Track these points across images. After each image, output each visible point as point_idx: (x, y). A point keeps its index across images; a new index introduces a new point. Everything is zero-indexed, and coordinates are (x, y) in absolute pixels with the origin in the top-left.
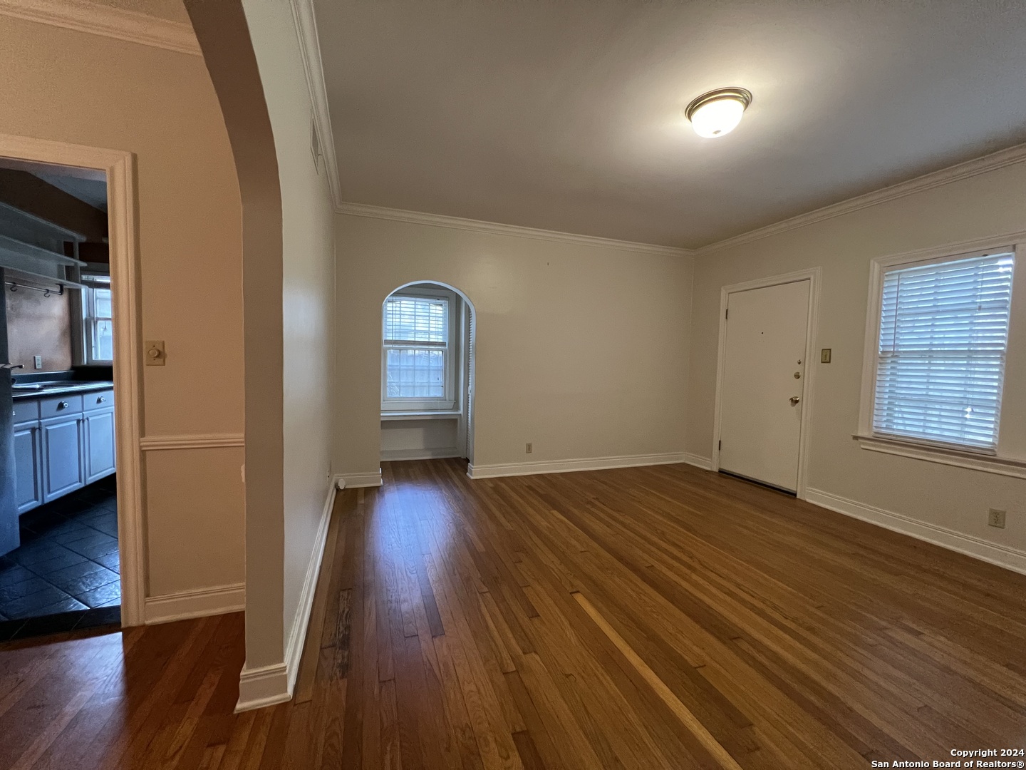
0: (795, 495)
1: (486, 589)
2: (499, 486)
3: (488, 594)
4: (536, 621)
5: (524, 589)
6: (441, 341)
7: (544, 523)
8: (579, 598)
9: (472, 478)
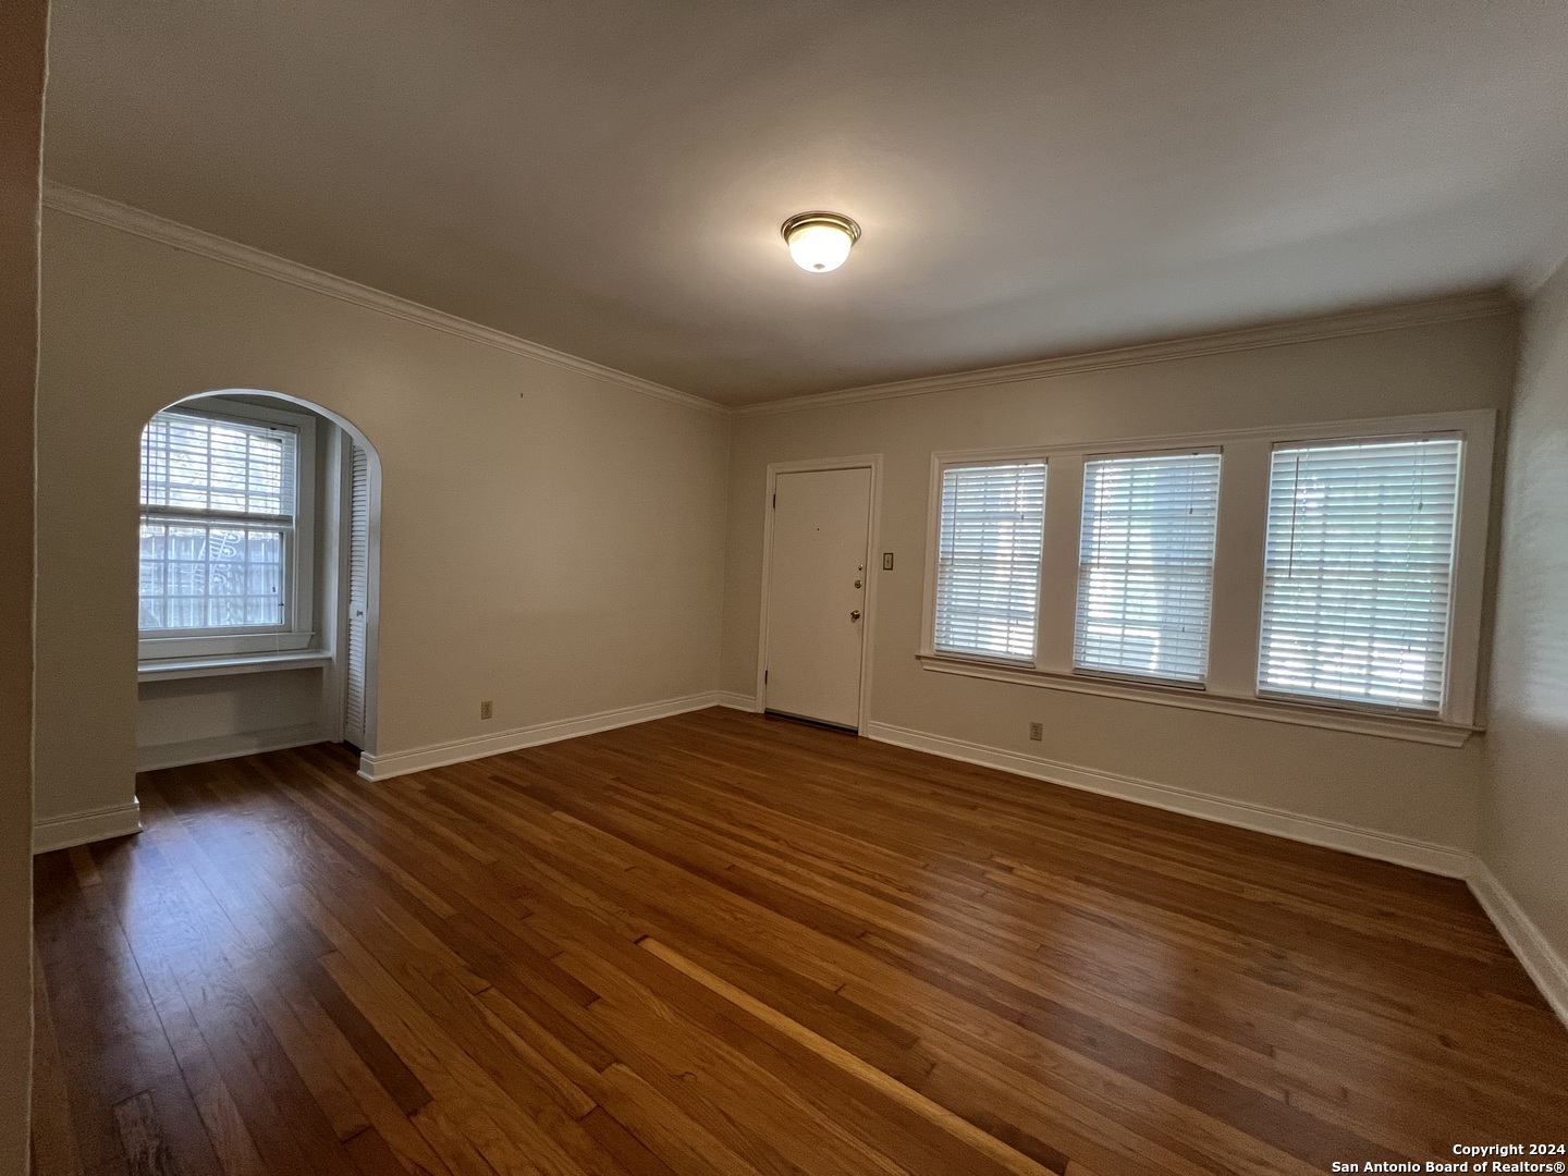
0: (857, 732)
1: (485, 984)
2: (437, 785)
3: (493, 992)
4: (595, 1007)
5: (558, 962)
6: (277, 512)
7: (548, 837)
8: (651, 946)
9: (373, 778)
